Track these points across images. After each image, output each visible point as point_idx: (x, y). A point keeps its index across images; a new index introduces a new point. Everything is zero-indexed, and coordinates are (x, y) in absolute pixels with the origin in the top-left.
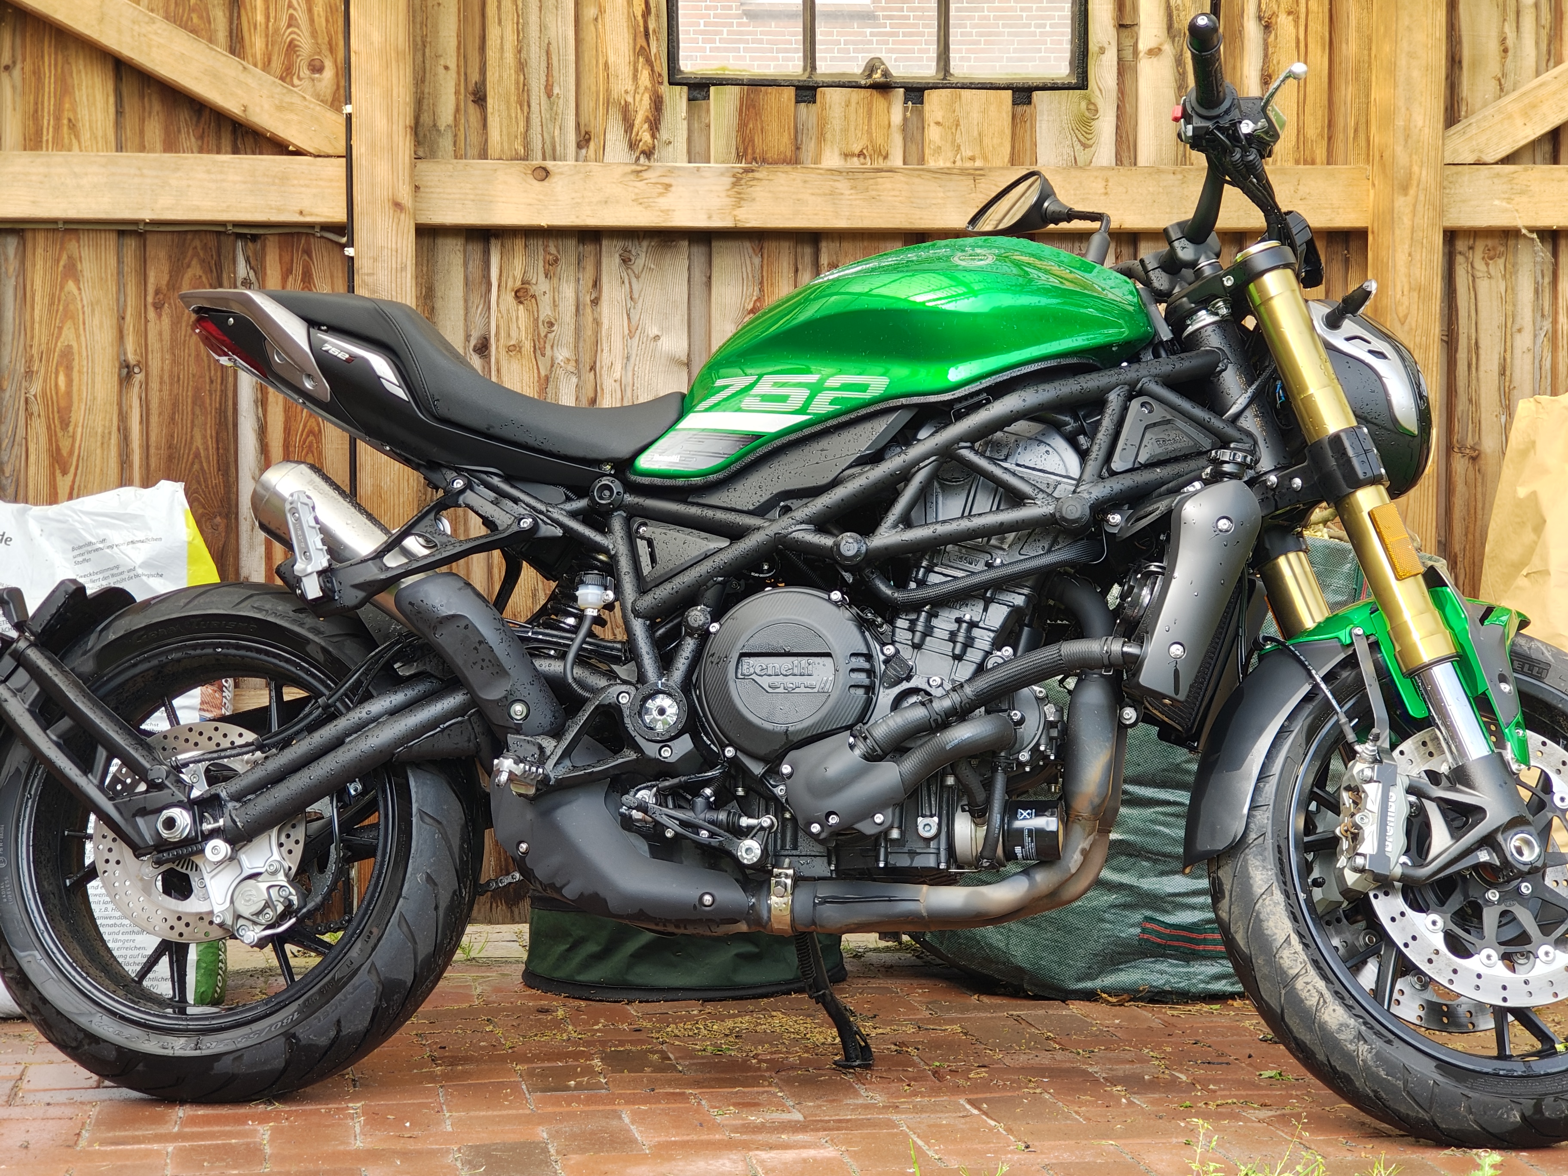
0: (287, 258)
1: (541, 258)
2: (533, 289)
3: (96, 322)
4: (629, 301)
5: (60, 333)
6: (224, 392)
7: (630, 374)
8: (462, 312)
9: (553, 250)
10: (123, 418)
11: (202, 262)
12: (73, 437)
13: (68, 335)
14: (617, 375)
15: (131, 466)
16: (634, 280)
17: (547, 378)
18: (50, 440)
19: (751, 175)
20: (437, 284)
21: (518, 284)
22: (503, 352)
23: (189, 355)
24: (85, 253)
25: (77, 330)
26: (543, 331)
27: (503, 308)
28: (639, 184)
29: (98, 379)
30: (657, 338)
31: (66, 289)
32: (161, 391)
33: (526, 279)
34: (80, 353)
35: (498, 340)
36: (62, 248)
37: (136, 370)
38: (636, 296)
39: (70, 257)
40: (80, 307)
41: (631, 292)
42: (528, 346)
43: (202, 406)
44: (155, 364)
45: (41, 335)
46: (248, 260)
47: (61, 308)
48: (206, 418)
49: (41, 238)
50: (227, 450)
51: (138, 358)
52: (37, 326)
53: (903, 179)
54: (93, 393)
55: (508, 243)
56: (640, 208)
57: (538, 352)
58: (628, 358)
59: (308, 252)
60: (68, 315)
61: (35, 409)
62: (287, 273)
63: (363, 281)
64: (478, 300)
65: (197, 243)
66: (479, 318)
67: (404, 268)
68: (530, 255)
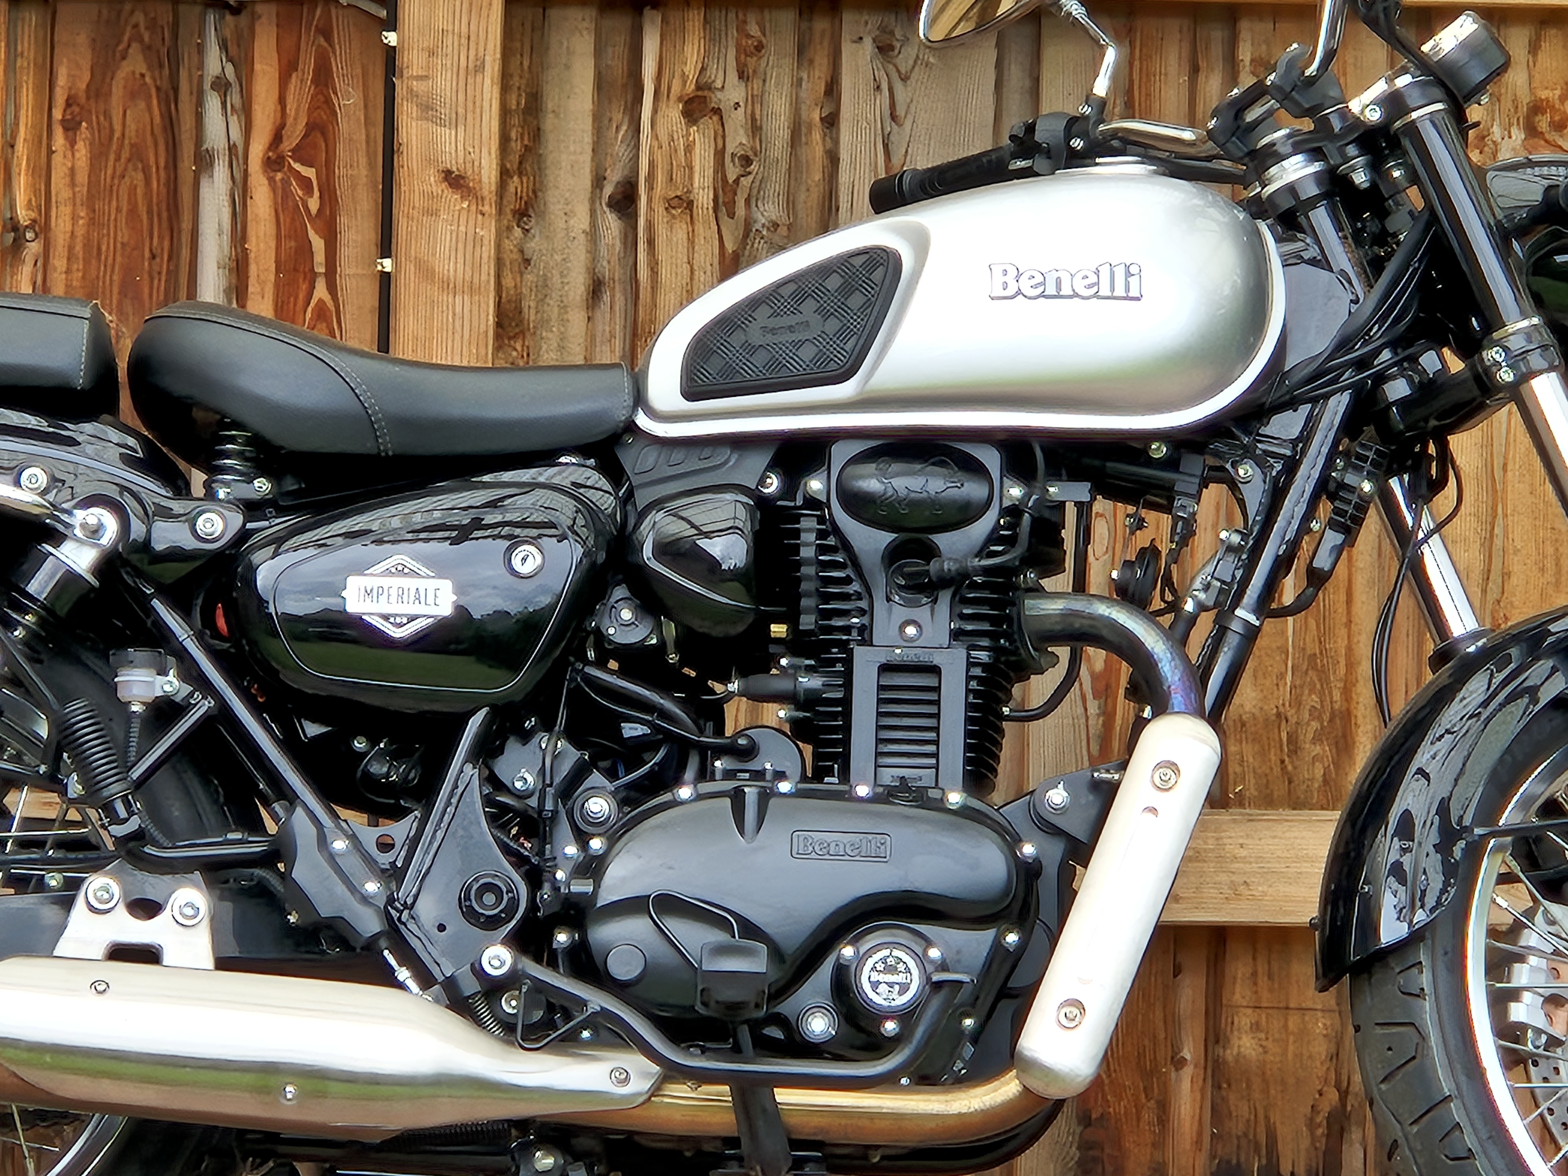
0: (289, 44)
1: (732, 43)
2: (716, 99)
6: (173, 275)
8: (588, 139)
9: (754, 29)
11: (147, 49)
16: (898, 84)
21: (691, 87)
22: (660, 209)
23: (118, 210)
26: (732, 172)
27: (662, 131)
32: (68, 272)
33: (703, 80)
35: (651, 188)
37: (29, 235)
38: (900, 111)
41: (893, 105)
42: (704, 198)
44: (61, 225)
46: (224, 47)
51: (33, 215)
57: (723, 210)
59: (327, 33)
62: (288, 68)
63: (410, 90)
64: (618, 115)
65: (139, 18)
66: (620, 149)
67: (480, 68)
68: (713, 38)
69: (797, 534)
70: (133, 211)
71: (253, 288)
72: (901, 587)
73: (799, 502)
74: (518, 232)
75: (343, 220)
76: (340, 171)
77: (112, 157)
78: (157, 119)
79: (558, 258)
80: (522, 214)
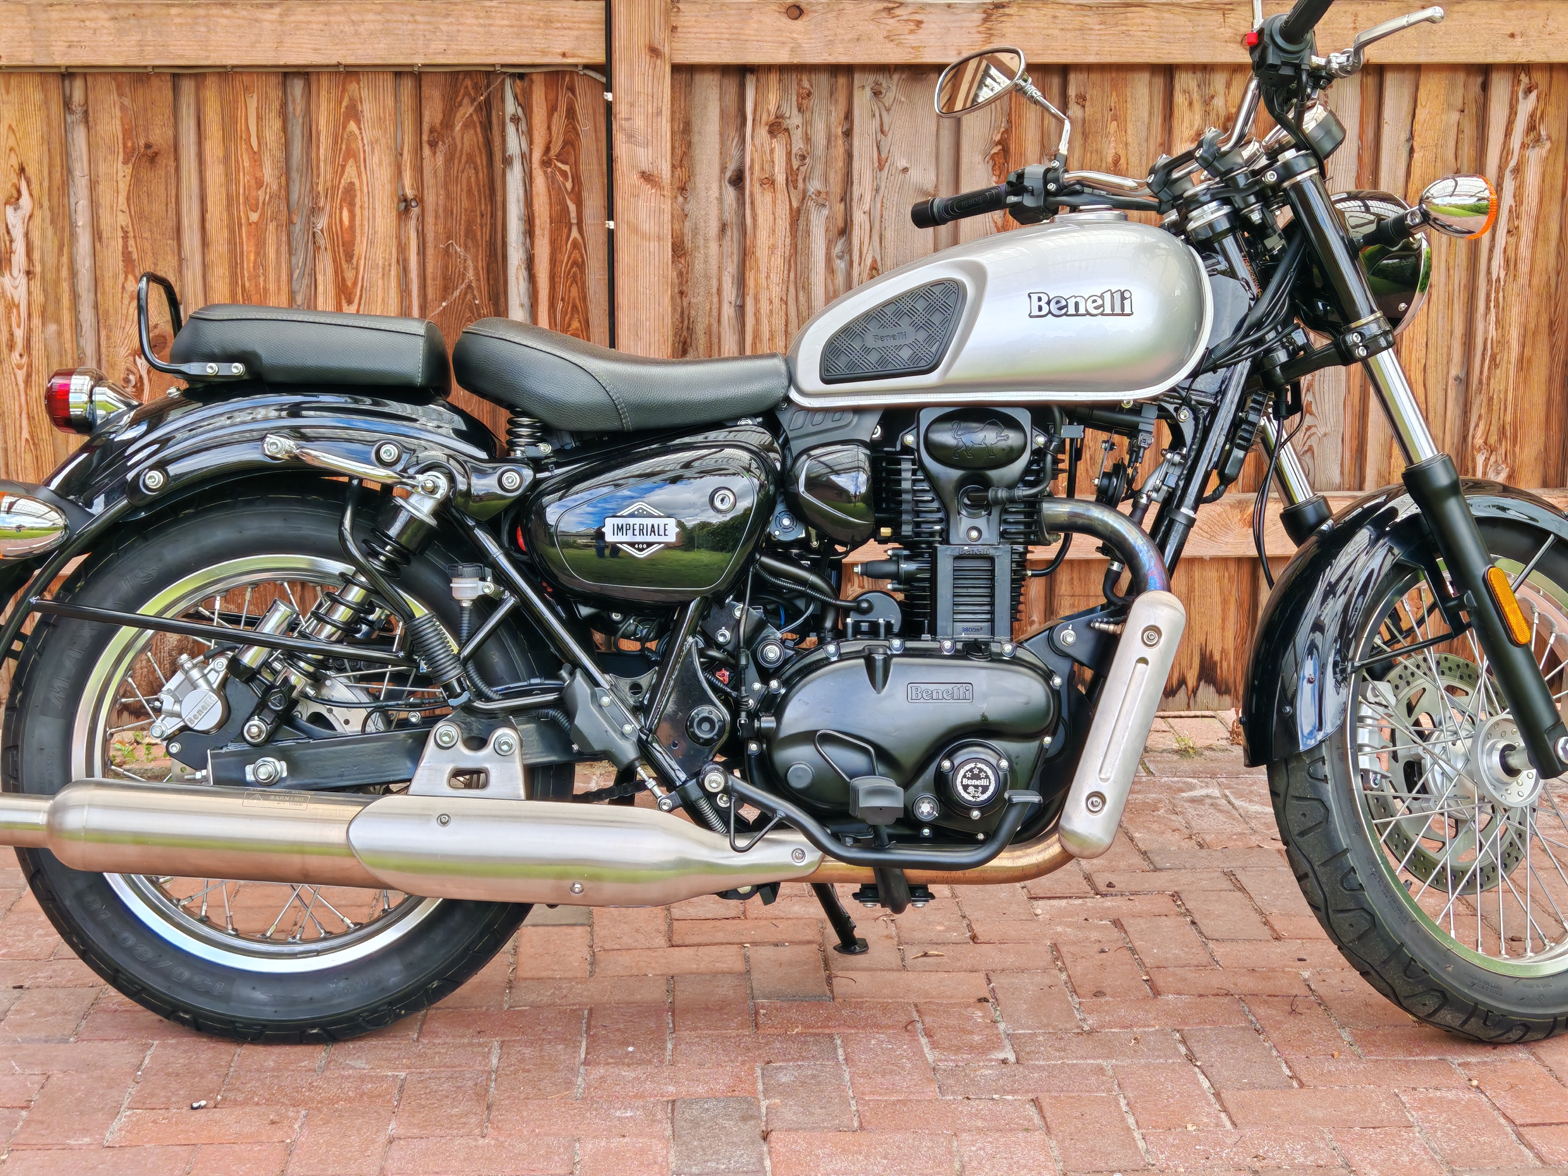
0: (552, 96)
1: (794, 92)
2: (786, 123)
3: (376, 159)
4: (879, 134)
5: (343, 171)
6: (493, 226)
7: (879, 205)
8: (717, 146)
9: (806, 84)
10: (402, 249)
11: (473, 100)
12: (357, 269)
13: (351, 171)
14: (866, 207)
15: (410, 295)
16: (884, 113)
17: (799, 210)
18: (336, 272)
19: (1001, 11)
20: (693, 119)
21: (772, 117)
22: (757, 185)
23: (462, 190)
24: (365, 93)
25: (358, 167)
26: (795, 164)
27: (757, 142)
28: (891, 21)
29: (379, 214)
30: (905, 170)
31: (348, 129)
32: (436, 224)
33: (779, 113)
34: (361, 190)
35: (752, 174)
36: (344, 90)
37: (413, 204)
38: (886, 128)
39: (351, 99)
40: (361, 145)
41: (882, 125)
42: (781, 178)
43: (474, 239)
44: (430, 199)
45: (325, 172)
46: (516, 97)
47: (344, 147)
48: (477, 251)
49: (324, 81)
50: (496, 280)
51: (415, 193)
52: (322, 164)
53: (1152, 14)
54: (374, 227)
55: (763, 78)
56: (892, 45)
57: (791, 184)
58: (877, 190)
59: (572, 89)
60: (351, 154)
61: (322, 242)
62: (552, 110)
63: (621, 126)
64: (733, 133)
65: (468, 82)
66: (734, 152)
67: (659, 113)
68: (784, 90)
69: (899, 472)
70: (470, 192)
71: (538, 232)
72: (966, 505)
73: (898, 448)
74: (680, 199)
75: (585, 194)
76: (582, 167)
77: (456, 161)
78: (481, 139)
79: (703, 212)
80: (683, 189)
